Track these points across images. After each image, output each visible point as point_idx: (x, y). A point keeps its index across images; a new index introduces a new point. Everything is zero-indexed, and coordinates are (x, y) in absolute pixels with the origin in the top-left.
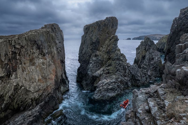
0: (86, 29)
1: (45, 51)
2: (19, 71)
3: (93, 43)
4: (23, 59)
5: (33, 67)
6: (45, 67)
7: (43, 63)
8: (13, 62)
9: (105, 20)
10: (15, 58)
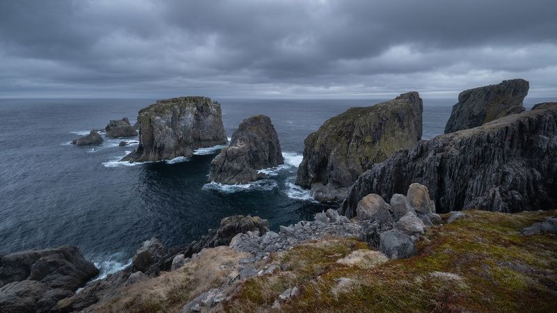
0: (464, 96)
1: (405, 124)
2: (382, 140)
3: (474, 116)
4: (386, 130)
5: (393, 138)
6: (403, 140)
7: (402, 136)
8: (379, 131)
9: (501, 84)
10: (381, 128)
